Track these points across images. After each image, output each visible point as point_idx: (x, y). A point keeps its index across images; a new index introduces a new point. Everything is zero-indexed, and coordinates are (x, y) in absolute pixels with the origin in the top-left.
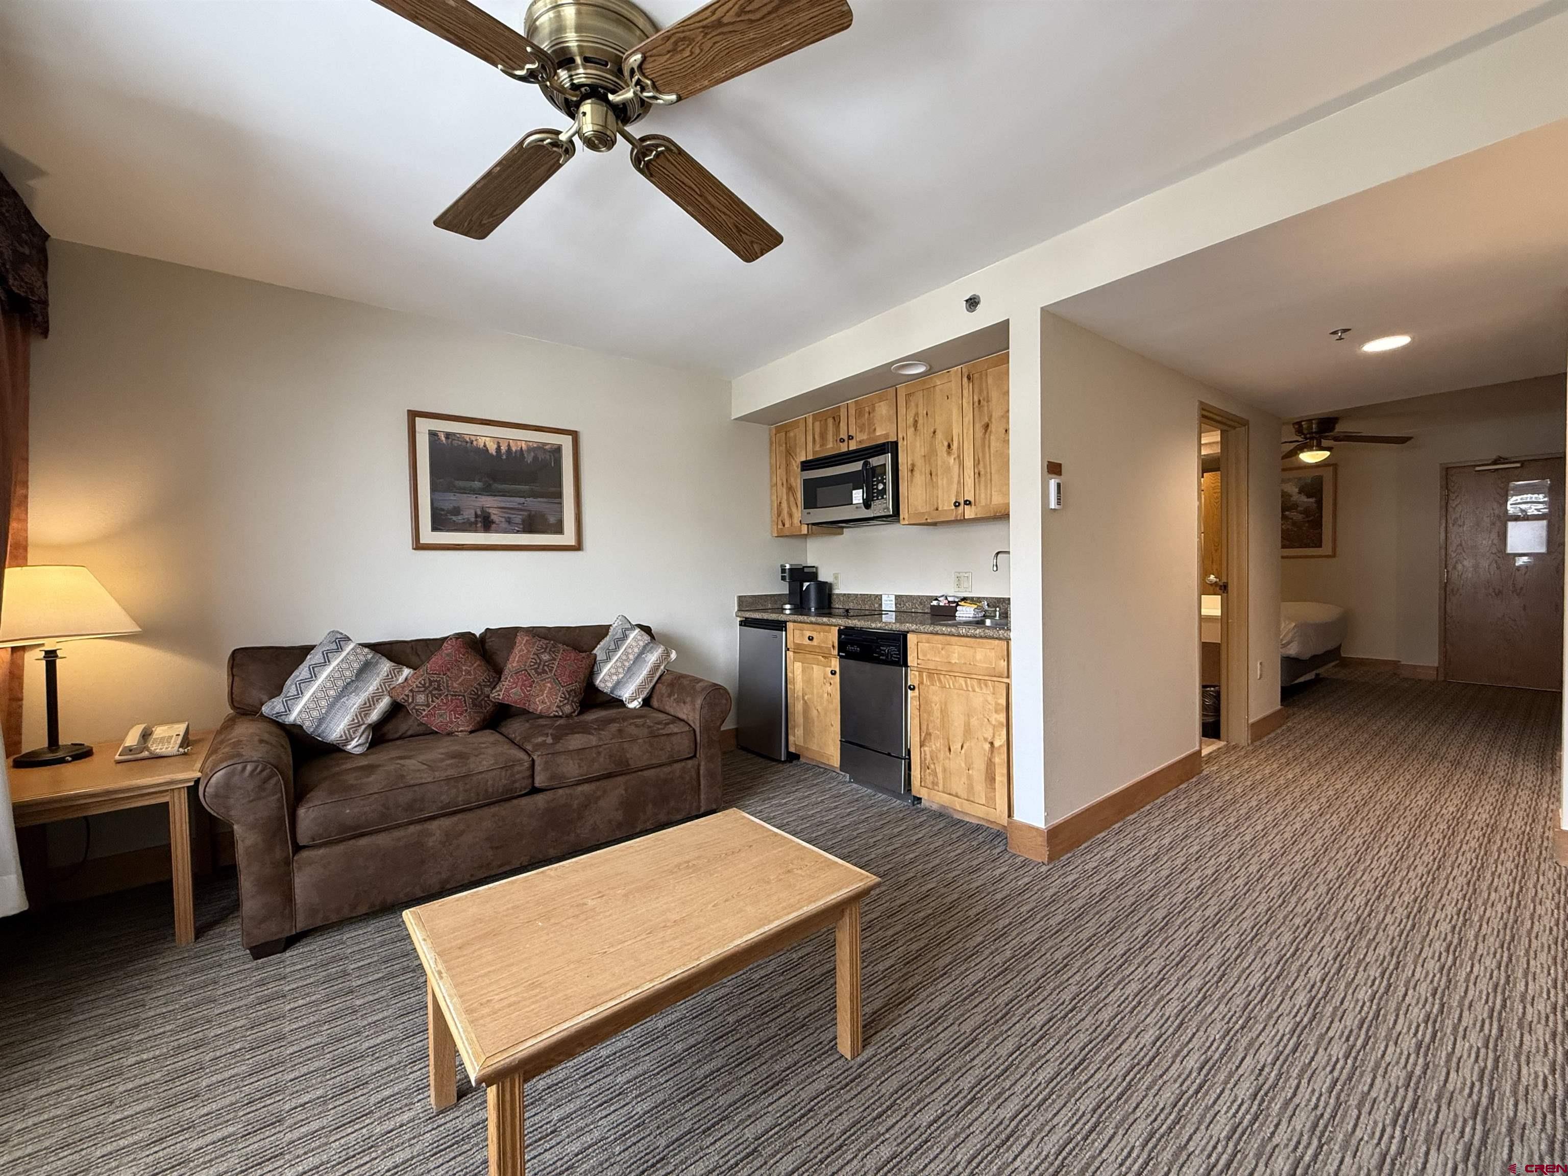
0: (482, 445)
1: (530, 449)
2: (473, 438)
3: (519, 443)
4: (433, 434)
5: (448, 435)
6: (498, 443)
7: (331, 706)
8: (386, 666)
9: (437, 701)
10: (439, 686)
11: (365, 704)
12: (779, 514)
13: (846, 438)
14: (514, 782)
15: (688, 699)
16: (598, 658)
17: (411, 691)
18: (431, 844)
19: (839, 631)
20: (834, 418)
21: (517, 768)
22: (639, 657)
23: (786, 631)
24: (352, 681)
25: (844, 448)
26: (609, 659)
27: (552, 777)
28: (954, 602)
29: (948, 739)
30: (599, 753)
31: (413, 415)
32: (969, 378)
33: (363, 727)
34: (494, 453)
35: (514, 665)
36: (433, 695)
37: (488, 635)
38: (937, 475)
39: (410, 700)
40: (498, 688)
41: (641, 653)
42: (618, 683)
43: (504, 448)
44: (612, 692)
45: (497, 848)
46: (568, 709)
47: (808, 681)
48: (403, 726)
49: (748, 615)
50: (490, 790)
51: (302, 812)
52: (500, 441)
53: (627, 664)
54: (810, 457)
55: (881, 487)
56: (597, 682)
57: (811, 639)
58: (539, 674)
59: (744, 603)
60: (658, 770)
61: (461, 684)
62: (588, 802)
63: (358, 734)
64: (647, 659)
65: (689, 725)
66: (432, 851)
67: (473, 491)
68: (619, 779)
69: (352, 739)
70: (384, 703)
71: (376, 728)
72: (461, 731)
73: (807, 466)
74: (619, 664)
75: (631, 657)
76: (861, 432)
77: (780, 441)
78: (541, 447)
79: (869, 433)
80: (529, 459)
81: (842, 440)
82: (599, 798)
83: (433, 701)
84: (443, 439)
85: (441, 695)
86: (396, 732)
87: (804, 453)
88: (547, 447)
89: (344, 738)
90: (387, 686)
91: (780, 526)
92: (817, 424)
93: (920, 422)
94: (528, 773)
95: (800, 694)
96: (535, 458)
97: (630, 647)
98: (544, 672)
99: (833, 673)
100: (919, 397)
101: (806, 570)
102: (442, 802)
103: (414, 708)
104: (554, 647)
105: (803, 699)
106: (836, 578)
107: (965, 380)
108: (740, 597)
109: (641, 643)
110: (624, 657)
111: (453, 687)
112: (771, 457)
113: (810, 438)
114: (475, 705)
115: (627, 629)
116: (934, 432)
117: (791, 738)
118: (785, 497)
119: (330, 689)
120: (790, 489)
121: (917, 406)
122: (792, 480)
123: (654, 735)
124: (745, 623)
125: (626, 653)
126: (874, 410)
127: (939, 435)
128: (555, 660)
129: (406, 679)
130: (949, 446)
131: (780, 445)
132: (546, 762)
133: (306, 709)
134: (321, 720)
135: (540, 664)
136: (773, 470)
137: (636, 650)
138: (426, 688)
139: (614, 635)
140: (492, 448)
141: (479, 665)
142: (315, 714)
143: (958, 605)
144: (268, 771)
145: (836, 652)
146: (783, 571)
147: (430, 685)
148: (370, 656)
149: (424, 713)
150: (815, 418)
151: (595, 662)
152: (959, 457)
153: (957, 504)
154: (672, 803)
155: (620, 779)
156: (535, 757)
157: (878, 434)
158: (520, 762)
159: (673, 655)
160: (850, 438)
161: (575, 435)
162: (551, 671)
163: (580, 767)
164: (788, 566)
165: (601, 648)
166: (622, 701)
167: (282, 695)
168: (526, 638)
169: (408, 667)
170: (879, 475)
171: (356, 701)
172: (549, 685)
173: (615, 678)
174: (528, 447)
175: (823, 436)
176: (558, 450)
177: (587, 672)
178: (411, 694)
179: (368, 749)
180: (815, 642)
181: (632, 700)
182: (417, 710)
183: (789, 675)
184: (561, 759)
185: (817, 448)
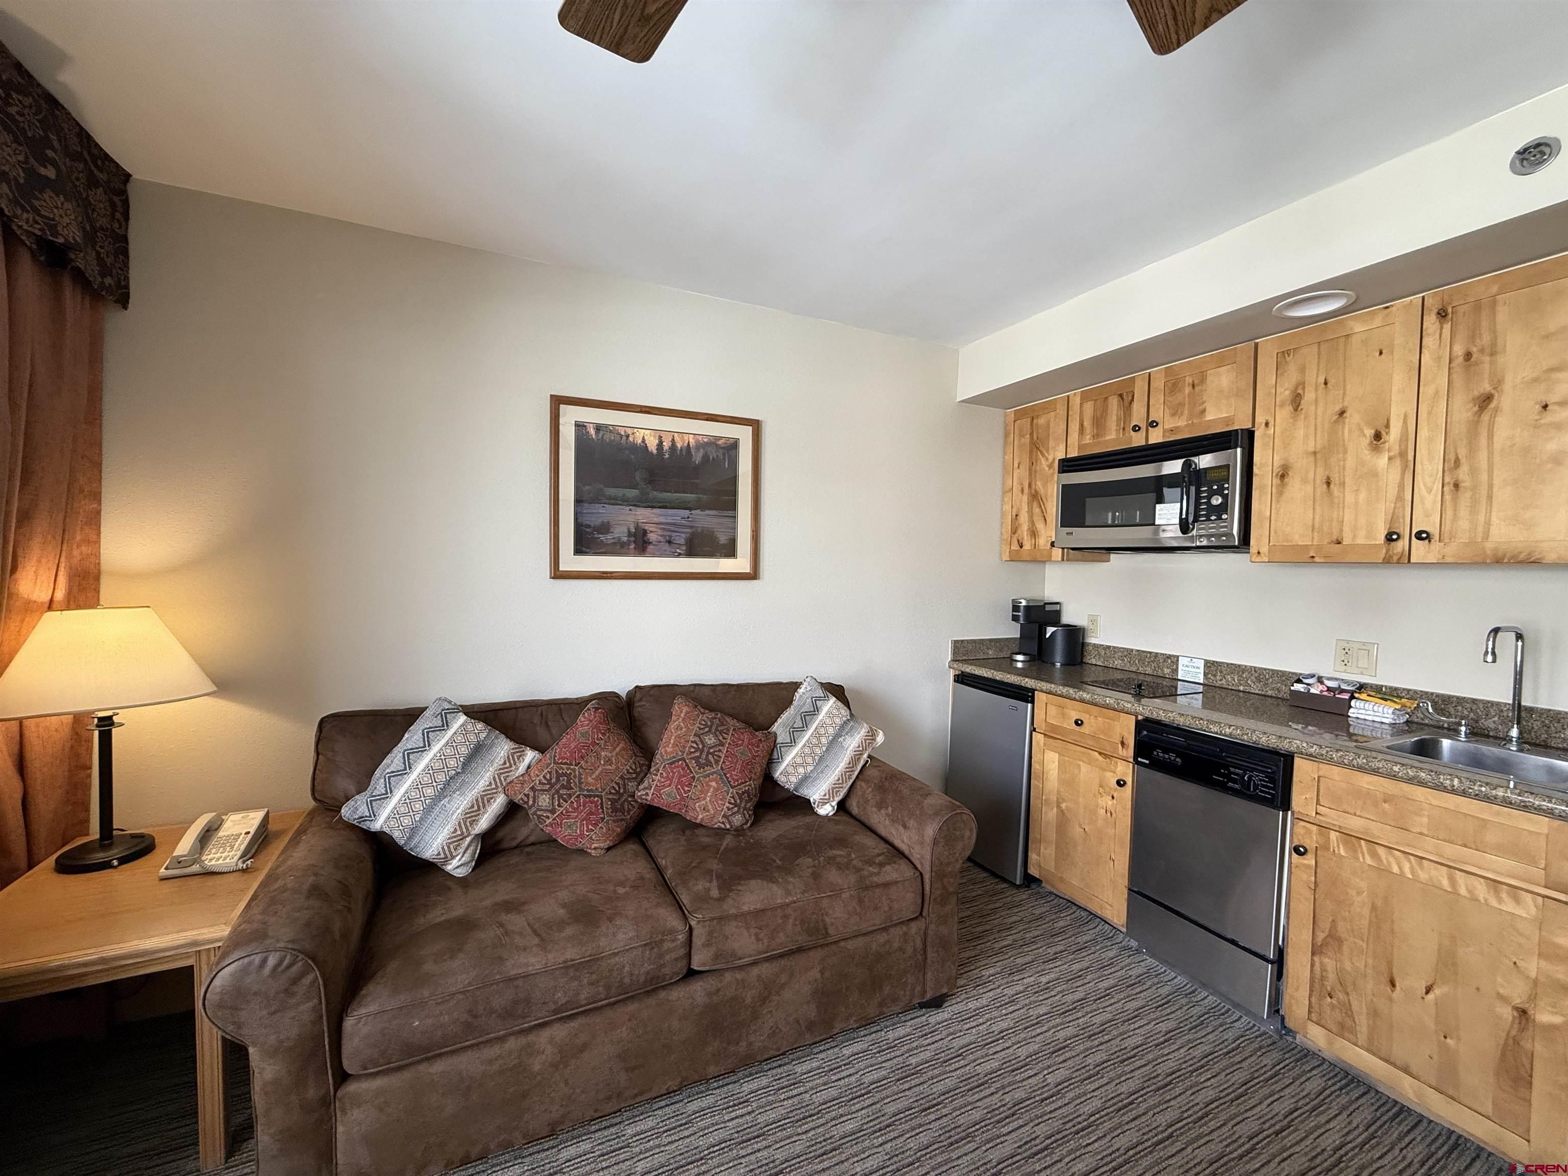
0: (640, 441)
1: (699, 446)
2: (629, 431)
3: (686, 438)
4: (580, 426)
5: (599, 428)
6: (660, 437)
7: (428, 810)
8: (503, 748)
9: (565, 805)
10: (569, 782)
11: (472, 807)
12: (1014, 531)
13: (1143, 425)
14: (663, 966)
15: (912, 823)
16: (779, 740)
17: (532, 788)
18: (537, 1067)
19: (1138, 723)
20: (1121, 396)
21: (667, 945)
22: (834, 742)
23: (1033, 702)
24: (458, 773)
25: (1138, 440)
26: (793, 742)
27: (717, 957)
28: (1343, 691)
29: (1390, 964)
30: (786, 917)
31: (558, 401)
32: (1442, 314)
33: (468, 839)
34: (655, 451)
35: (669, 750)
36: (561, 796)
37: (638, 695)
38: (1343, 484)
39: (531, 802)
40: (646, 784)
41: (837, 736)
42: (805, 779)
43: (666, 445)
44: (796, 789)
45: (633, 1069)
46: (738, 820)
47: (1069, 782)
48: (522, 832)
49: (969, 669)
50: (627, 980)
51: (349, 1023)
52: (662, 434)
53: (818, 751)
54: (1073, 453)
55: (1217, 501)
56: (778, 774)
57: (1078, 723)
58: (701, 766)
59: (962, 649)
60: (867, 939)
61: (598, 778)
62: (769, 990)
63: (461, 851)
64: (845, 744)
65: (916, 868)
66: (539, 1078)
67: (625, 501)
68: (811, 953)
69: (453, 858)
70: (498, 804)
71: (487, 838)
72: (595, 849)
73: (1067, 465)
74: (807, 750)
75: (824, 740)
76: (1173, 415)
77: (1021, 430)
78: (713, 442)
79: (1191, 417)
80: (697, 458)
81: (1136, 429)
82: (782, 986)
83: (559, 805)
84: (592, 431)
85: (570, 796)
86: (515, 838)
87: (1062, 447)
88: (720, 442)
89: (442, 856)
90: (502, 782)
91: (1015, 547)
92: (1089, 407)
93: (1309, 396)
94: (682, 952)
95: (1054, 798)
96: (706, 458)
97: (822, 725)
98: (708, 763)
99: (1121, 783)
100: (1310, 354)
101: (1048, 608)
102: (555, 1003)
103: (535, 813)
104: (722, 724)
105: (1058, 807)
106: (1093, 621)
107: (1431, 320)
108: (955, 643)
109: (838, 721)
110: (814, 741)
111: (588, 784)
112: (1005, 453)
113: (1074, 427)
114: (615, 810)
115: (819, 699)
116: (1342, 413)
117: (1033, 856)
118: (1025, 508)
119: (428, 785)
120: (1035, 497)
121: (1302, 370)
122: (1039, 484)
123: (864, 887)
124: (962, 679)
125: (817, 735)
126: (1203, 380)
127: (1354, 418)
128: (722, 745)
129: (529, 767)
130: (1378, 436)
131: (1022, 436)
132: (710, 933)
133: (395, 814)
134: (414, 830)
135: (702, 751)
136: (1007, 470)
137: (831, 730)
138: (552, 786)
139: (802, 707)
140: (652, 445)
141: (623, 749)
142: (406, 821)
143: (1352, 697)
144: (300, 964)
145: (1130, 752)
146: (1016, 608)
147: (558, 780)
148: (483, 736)
149: (548, 821)
150: (1085, 397)
151: (775, 746)
152: (1403, 454)
153: (1391, 538)
154: (887, 990)
155: (815, 956)
156: (693, 923)
157: (1209, 417)
158: (672, 932)
159: (880, 738)
160: (1153, 424)
161: (756, 425)
162: (717, 762)
163: (758, 940)
164: (1024, 603)
165: (784, 725)
166: (809, 801)
167: (368, 793)
168: (685, 709)
169: (534, 748)
170: (1215, 482)
171: (459, 804)
172: (714, 784)
173: (801, 770)
174: (697, 442)
175: (1099, 422)
176: (733, 446)
177: (765, 762)
178: (531, 794)
179: (473, 870)
180: (1085, 729)
181: (823, 803)
182: (539, 817)
183: (1035, 766)
184: (731, 928)
185: (1088, 439)
